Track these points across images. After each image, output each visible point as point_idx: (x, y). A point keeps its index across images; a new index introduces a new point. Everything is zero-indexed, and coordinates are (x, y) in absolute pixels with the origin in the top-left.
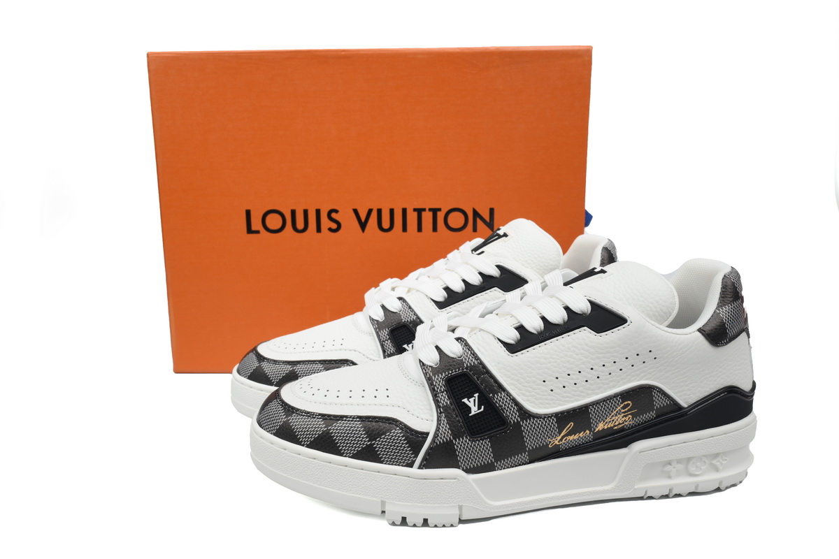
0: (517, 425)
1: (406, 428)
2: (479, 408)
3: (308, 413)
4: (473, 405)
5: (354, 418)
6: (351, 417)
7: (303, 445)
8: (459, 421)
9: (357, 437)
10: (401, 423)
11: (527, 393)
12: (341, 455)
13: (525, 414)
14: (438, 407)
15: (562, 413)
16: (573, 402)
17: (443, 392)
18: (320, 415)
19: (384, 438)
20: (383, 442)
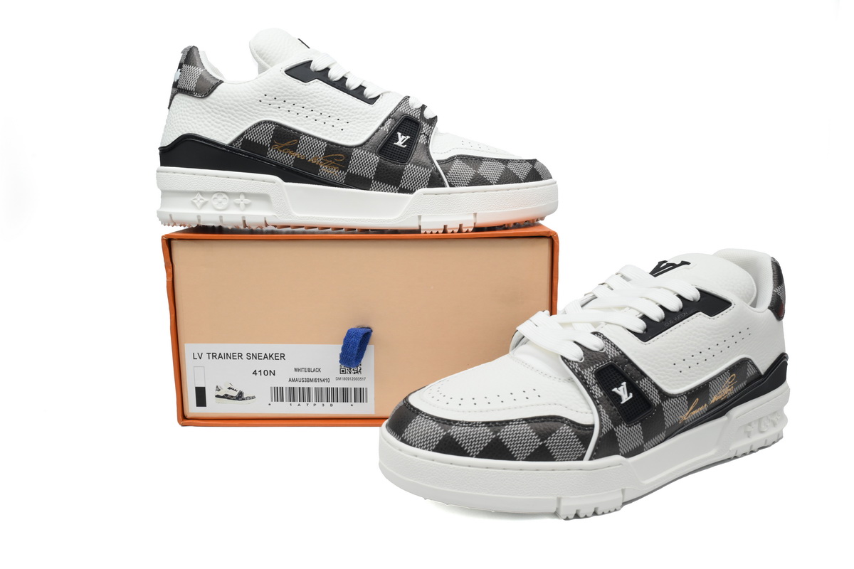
0: (660, 406)
1: (573, 424)
2: (628, 396)
3: (469, 423)
4: (622, 392)
5: (519, 421)
6: (516, 420)
7: (472, 456)
8: (615, 410)
9: (528, 440)
10: (566, 419)
11: (662, 377)
12: (514, 459)
13: (664, 396)
14: (594, 400)
15: (690, 391)
16: (696, 380)
17: (594, 385)
18: (483, 423)
19: (555, 436)
20: (554, 440)
